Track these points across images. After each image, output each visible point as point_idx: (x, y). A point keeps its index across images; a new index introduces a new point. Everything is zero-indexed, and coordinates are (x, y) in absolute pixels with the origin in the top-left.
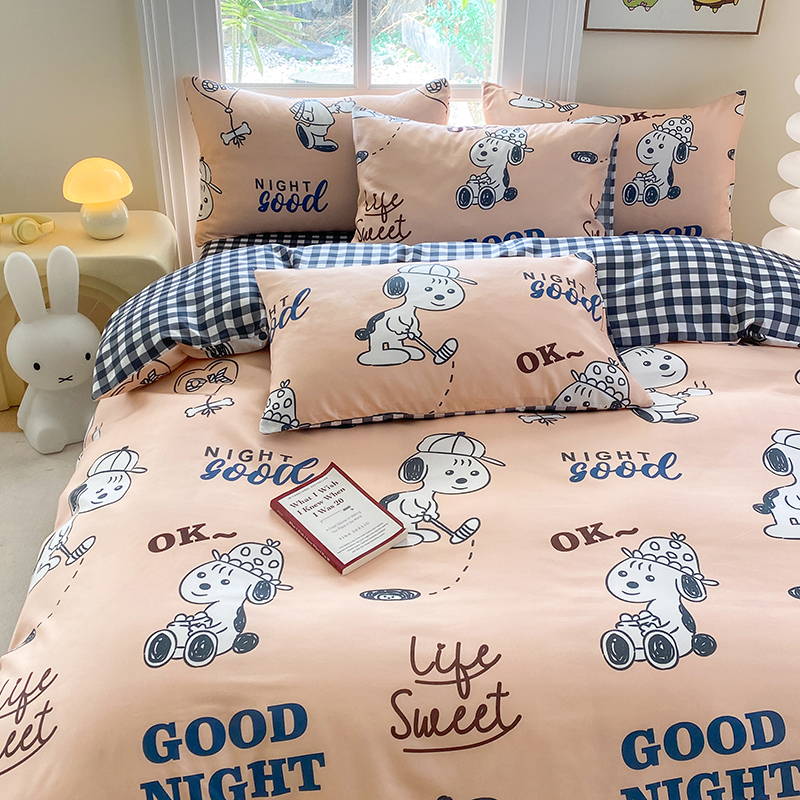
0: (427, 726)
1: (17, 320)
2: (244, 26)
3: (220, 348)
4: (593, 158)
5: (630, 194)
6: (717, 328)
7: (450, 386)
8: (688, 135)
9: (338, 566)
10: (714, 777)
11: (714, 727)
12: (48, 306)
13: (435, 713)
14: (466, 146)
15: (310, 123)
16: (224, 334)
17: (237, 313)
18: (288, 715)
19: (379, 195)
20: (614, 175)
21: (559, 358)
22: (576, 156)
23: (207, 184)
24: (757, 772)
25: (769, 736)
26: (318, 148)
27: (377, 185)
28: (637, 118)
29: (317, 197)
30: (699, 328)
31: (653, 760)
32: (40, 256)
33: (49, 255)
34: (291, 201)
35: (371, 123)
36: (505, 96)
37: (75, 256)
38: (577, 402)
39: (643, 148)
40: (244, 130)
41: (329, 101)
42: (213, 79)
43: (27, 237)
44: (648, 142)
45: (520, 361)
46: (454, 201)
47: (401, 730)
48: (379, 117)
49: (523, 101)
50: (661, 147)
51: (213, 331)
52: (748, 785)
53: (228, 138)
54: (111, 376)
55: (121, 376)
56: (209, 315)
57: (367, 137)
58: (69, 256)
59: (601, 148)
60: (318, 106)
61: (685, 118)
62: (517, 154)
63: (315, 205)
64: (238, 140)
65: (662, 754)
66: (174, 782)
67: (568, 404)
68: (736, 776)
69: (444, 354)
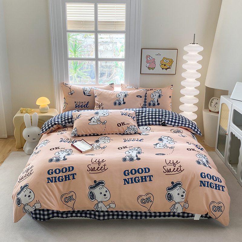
0: (93, 169)
1: (25, 127)
2: (75, 75)
3: (65, 125)
4: (141, 97)
5: (150, 104)
6: (157, 123)
7: (105, 129)
8: (161, 93)
9: (81, 152)
10: (138, 177)
11: (138, 169)
12: (32, 125)
13: (94, 168)
14: (116, 94)
15: (86, 91)
16: (66, 123)
17: (68, 119)
18: (71, 168)
19: (99, 103)
20: (146, 101)
21: (125, 124)
22: (137, 96)
23: (65, 103)
24: (145, 177)
25: (147, 171)
26: (87, 95)
27: (98, 102)
28: (151, 90)
29: (87, 105)
30: (154, 123)
31: (128, 175)
32: (31, 115)
33: (32, 115)
34: (82, 106)
35: (97, 90)
36: (125, 86)
37: (38, 115)
38: (128, 132)
39: (152, 96)
40: (73, 92)
41: (90, 87)
42: (67, 83)
43: (28, 112)
44: (153, 94)
45: (118, 125)
46: (113, 104)
47: (89, 170)
48: (99, 89)
49: (129, 87)
50: (155, 95)
51: (63, 122)
52: (144, 179)
53: (69, 94)
54: (44, 130)
55: (46, 130)
56: (63, 120)
57: (97, 93)
58: (36, 115)
59: (143, 95)
60: (88, 88)
61: (160, 90)
62: (126, 96)
63: (86, 106)
64: (72, 94)
65: (130, 174)
66: (52, 178)
67: (127, 133)
68: (142, 177)
69: (104, 123)
